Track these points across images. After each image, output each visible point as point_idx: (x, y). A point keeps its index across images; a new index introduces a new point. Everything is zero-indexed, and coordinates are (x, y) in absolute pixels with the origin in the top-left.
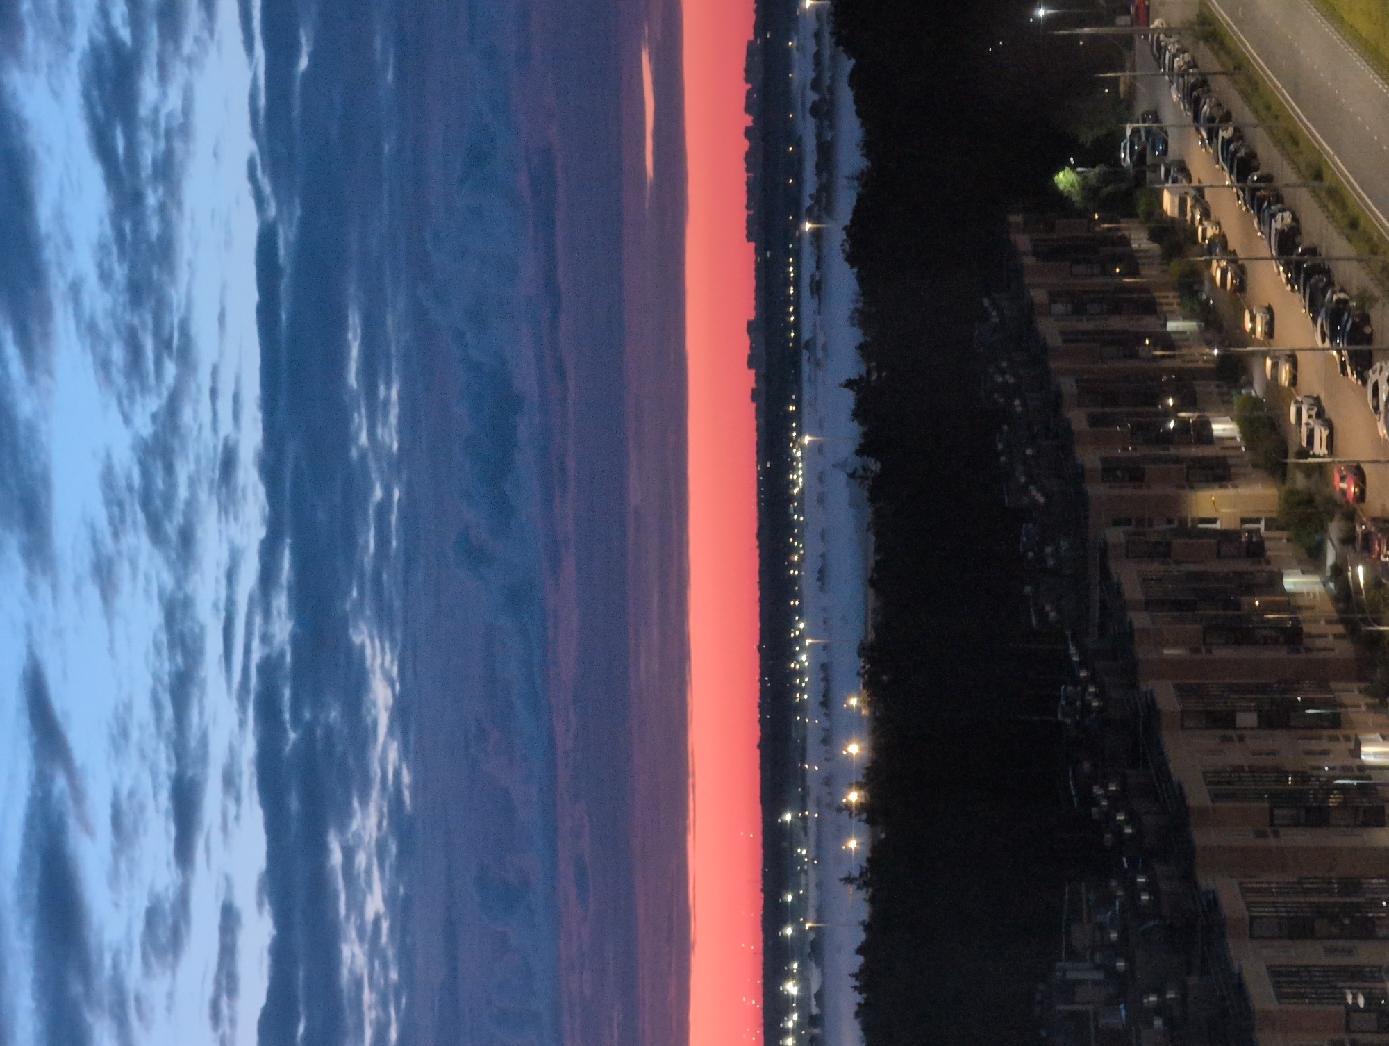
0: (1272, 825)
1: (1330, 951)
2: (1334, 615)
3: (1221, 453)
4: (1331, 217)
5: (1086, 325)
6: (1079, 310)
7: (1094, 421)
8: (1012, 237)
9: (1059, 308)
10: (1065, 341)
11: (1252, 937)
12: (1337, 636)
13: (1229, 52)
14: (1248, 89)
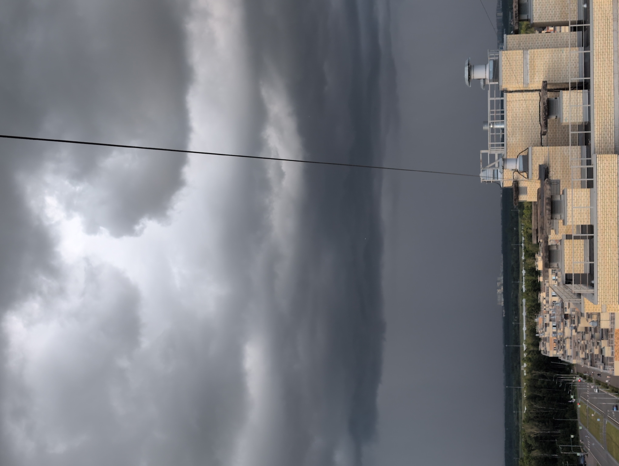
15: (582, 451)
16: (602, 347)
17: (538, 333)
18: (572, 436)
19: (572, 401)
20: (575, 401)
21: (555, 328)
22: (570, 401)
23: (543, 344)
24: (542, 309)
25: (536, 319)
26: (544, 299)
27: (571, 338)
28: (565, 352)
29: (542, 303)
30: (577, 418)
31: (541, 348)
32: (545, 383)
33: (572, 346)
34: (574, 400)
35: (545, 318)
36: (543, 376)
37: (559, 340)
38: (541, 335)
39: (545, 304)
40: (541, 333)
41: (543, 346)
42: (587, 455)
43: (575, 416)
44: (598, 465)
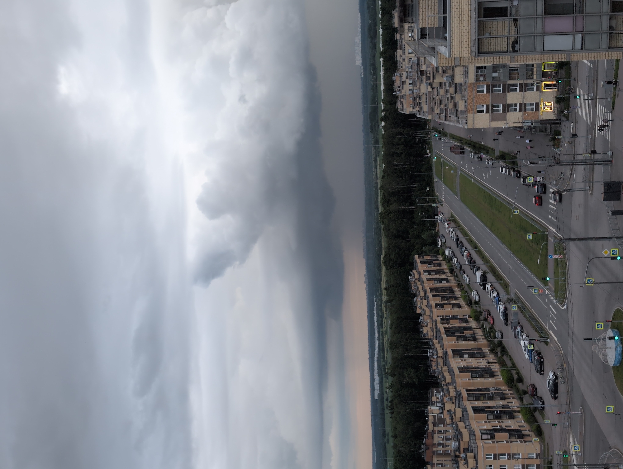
0: (471, 377)
1: (483, 403)
2: (482, 335)
3: (459, 302)
4: (479, 256)
5: (431, 277)
6: (430, 274)
7: (433, 296)
8: (416, 259)
9: (426, 274)
10: (427, 280)
11: (468, 400)
12: (483, 339)
13: (457, 223)
14: (462, 230)
15: (437, 202)
16: (456, 101)
17: (395, 92)
18: (428, 189)
19: (427, 155)
21: (411, 85)
22: (426, 156)
23: (400, 102)
24: (399, 67)
25: (393, 78)
26: (401, 56)
27: (426, 95)
28: (421, 108)
29: (399, 61)
30: (432, 171)
31: (399, 106)
32: (403, 140)
33: (428, 102)
34: (430, 154)
35: (402, 76)
36: (400, 134)
37: (415, 96)
38: (398, 93)
39: (402, 62)
40: (398, 91)
41: (400, 104)
42: (442, 205)
43: (430, 169)
44: (451, 214)
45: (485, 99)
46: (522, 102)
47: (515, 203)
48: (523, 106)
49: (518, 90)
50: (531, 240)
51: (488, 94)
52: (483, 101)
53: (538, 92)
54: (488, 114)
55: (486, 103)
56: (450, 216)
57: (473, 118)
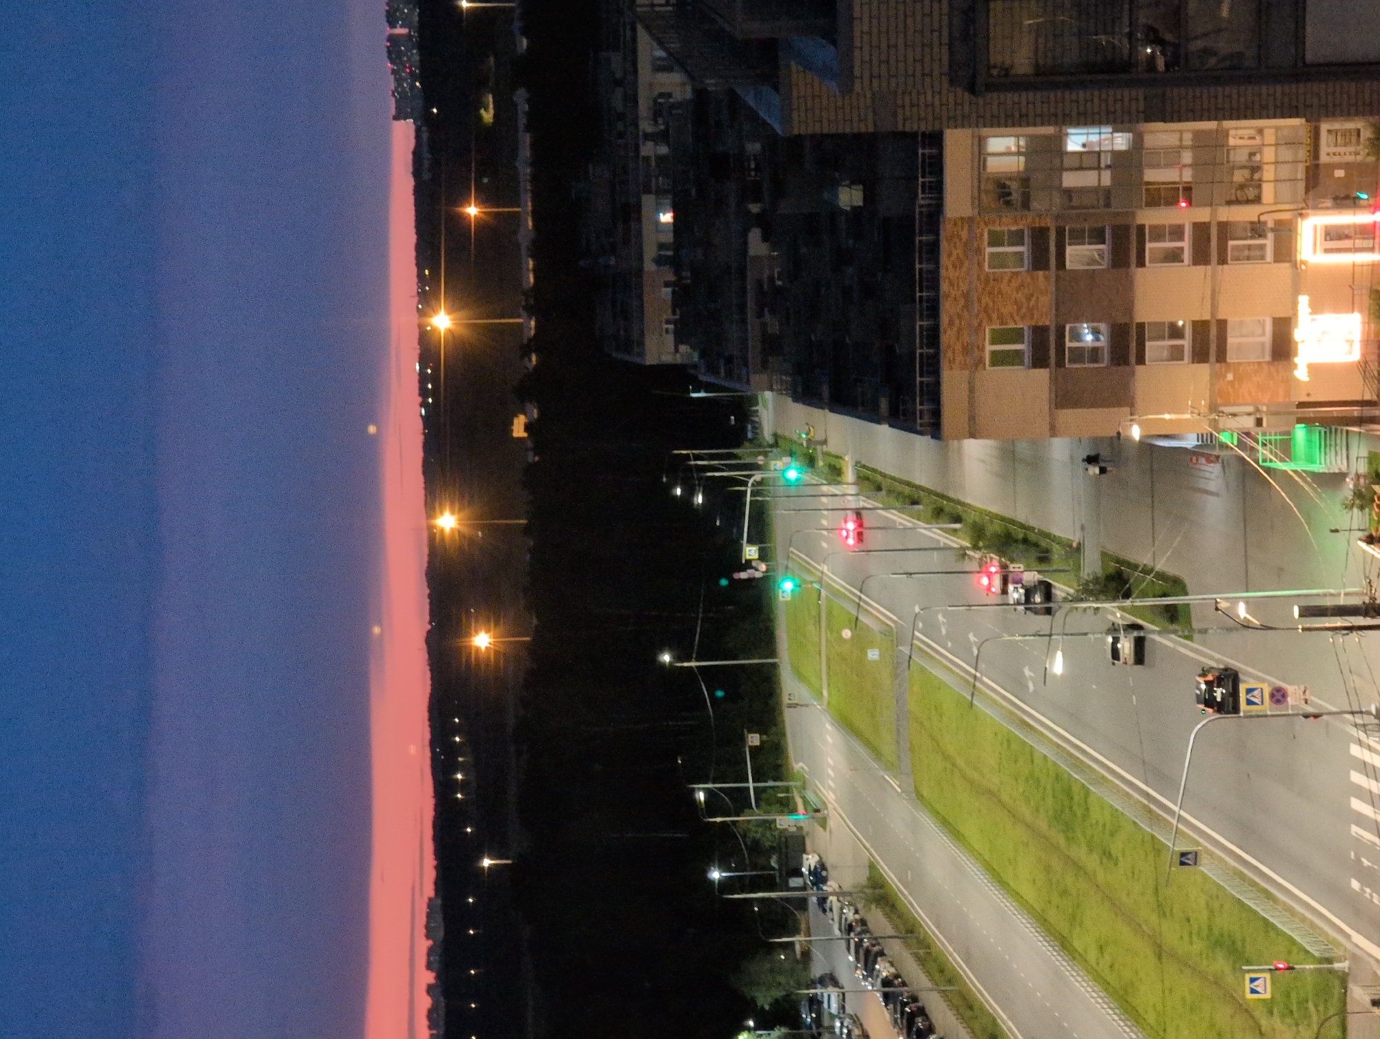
13: (900, 916)
14: (921, 952)
15: (800, 807)
17: (589, 254)
18: (754, 739)
19: (750, 571)
20: (767, 571)
22: (743, 575)
25: (580, 186)
26: (618, 83)
27: (742, 273)
29: (606, 105)
30: (773, 653)
33: (747, 308)
34: (763, 567)
35: (623, 177)
37: (688, 280)
39: (620, 109)
40: (604, 254)
42: (823, 823)
43: (765, 640)
44: (872, 867)
45: (1029, 299)
46: (1207, 317)
47: (1183, 813)
48: (1213, 331)
49: (1187, 256)
50: (1264, 1000)
51: (1041, 273)
52: (1019, 309)
53: (1287, 265)
54: (1042, 370)
55: (1032, 318)
56: (862, 877)
57: (972, 390)
